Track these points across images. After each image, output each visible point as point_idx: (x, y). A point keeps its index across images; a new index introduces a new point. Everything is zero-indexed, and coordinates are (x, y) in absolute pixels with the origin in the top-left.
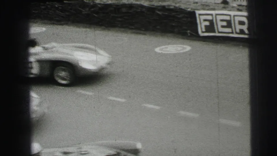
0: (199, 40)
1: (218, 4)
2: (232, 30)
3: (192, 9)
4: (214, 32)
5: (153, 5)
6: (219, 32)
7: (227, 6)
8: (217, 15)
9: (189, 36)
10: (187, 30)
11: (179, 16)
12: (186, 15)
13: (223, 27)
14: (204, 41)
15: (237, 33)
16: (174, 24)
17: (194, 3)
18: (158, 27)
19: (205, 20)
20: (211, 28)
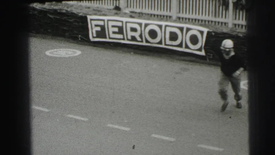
0: (89, 45)
1: (110, 10)
2: (124, 36)
3: (83, 13)
4: (105, 37)
5: (45, 8)
6: (110, 38)
7: (118, 12)
8: (108, 20)
9: (80, 41)
10: (78, 34)
11: (71, 20)
12: (78, 20)
13: (114, 33)
14: (95, 46)
15: (128, 40)
16: (65, 28)
17: (86, 8)
18: (49, 30)
19: (96, 26)
20: (102, 33)
